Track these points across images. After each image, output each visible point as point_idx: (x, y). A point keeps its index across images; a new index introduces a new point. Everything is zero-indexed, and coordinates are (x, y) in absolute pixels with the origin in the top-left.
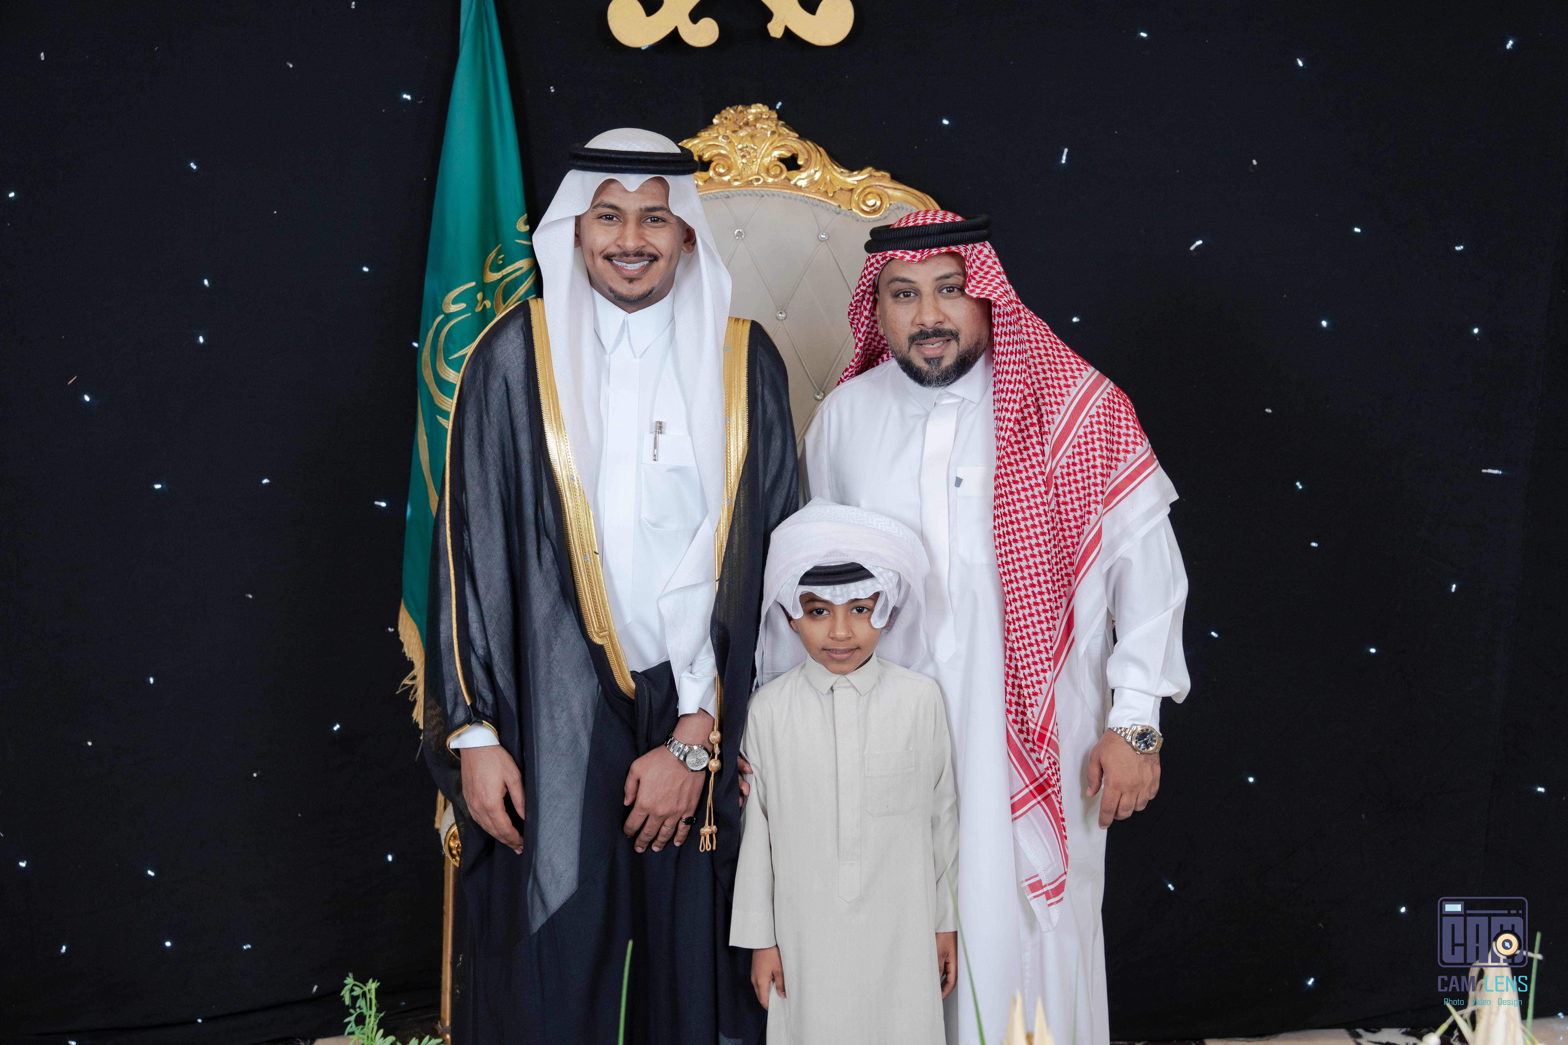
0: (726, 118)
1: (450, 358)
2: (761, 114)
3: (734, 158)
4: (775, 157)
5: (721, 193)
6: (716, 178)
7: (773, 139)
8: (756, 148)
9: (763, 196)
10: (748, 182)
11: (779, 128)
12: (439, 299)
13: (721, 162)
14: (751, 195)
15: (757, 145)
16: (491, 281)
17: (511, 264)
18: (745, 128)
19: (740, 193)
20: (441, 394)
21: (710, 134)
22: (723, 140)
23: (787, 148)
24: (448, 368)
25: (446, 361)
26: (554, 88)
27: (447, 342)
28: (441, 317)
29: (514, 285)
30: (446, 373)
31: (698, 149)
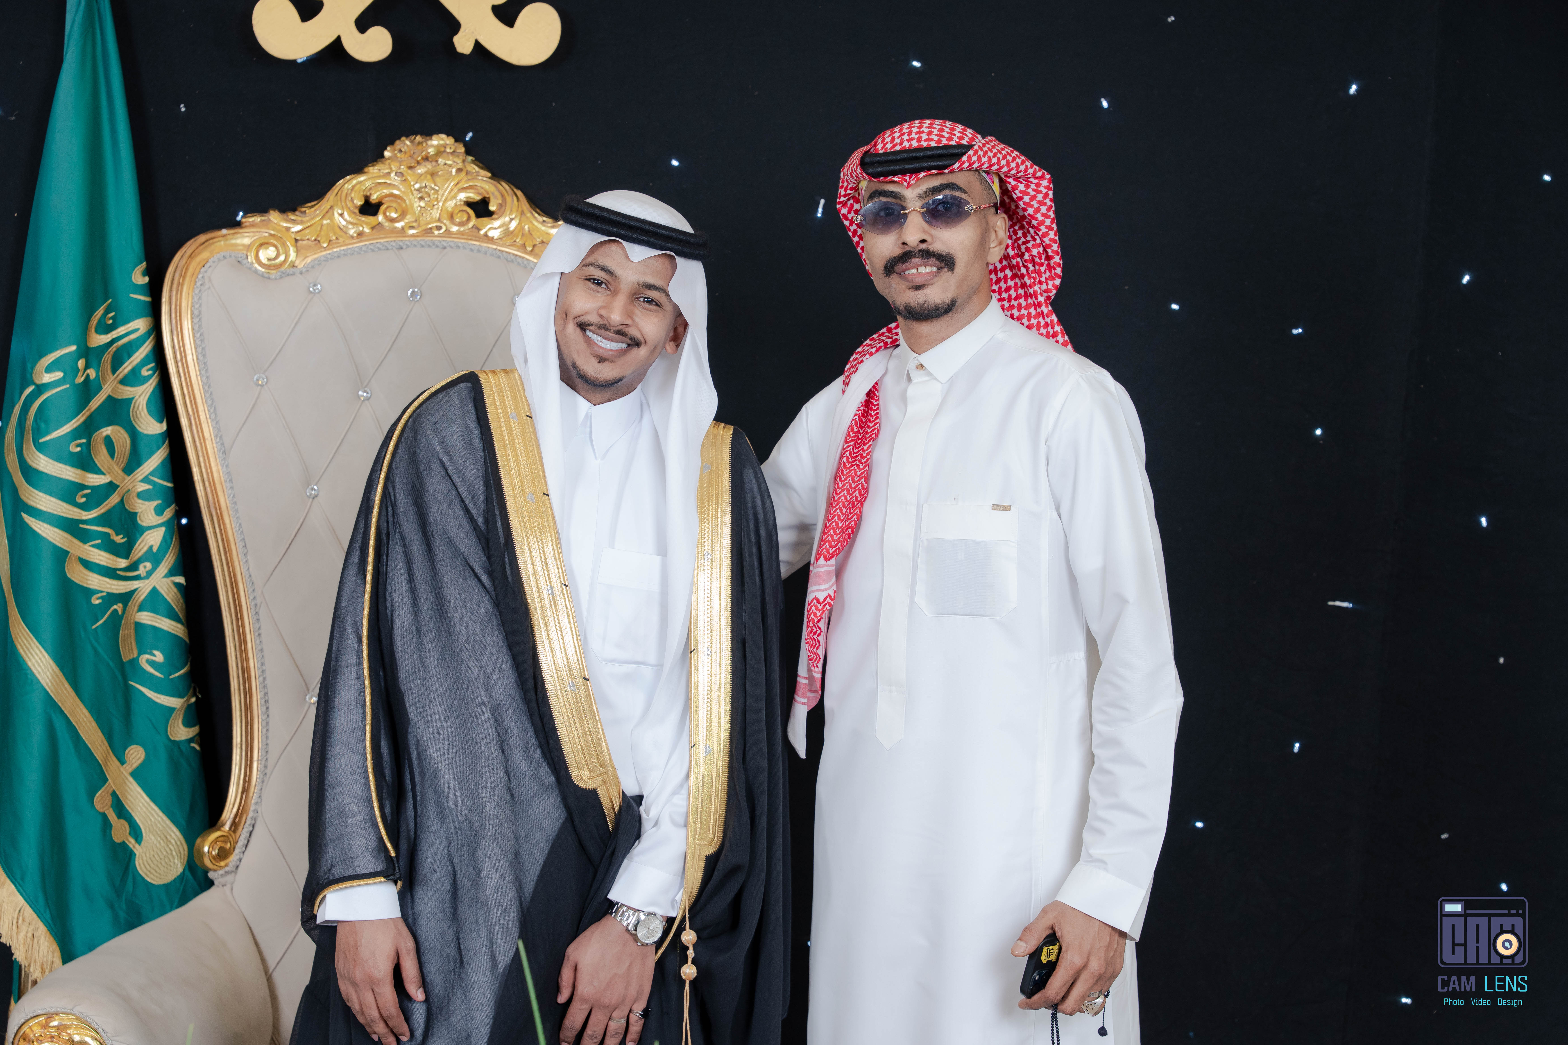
0: (400, 151)
1: (41, 441)
2: (445, 146)
3: (410, 200)
4: (461, 200)
5: (392, 243)
6: (386, 224)
7: (459, 178)
8: (437, 188)
9: (445, 248)
10: (426, 230)
11: (466, 164)
12: (29, 366)
13: (394, 205)
14: (429, 246)
15: (439, 185)
16: (96, 345)
17: (123, 324)
18: (424, 163)
19: (416, 243)
20: (29, 486)
21: (380, 170)
22: (396, 178)
23: (476, 189)
24: (38, 453)
25: (37, 444)
26: (185, 106)
27: (38, 421)
28: (31, 389)
29: (127, 350)
30: (36, 459)
31: (364, 188)
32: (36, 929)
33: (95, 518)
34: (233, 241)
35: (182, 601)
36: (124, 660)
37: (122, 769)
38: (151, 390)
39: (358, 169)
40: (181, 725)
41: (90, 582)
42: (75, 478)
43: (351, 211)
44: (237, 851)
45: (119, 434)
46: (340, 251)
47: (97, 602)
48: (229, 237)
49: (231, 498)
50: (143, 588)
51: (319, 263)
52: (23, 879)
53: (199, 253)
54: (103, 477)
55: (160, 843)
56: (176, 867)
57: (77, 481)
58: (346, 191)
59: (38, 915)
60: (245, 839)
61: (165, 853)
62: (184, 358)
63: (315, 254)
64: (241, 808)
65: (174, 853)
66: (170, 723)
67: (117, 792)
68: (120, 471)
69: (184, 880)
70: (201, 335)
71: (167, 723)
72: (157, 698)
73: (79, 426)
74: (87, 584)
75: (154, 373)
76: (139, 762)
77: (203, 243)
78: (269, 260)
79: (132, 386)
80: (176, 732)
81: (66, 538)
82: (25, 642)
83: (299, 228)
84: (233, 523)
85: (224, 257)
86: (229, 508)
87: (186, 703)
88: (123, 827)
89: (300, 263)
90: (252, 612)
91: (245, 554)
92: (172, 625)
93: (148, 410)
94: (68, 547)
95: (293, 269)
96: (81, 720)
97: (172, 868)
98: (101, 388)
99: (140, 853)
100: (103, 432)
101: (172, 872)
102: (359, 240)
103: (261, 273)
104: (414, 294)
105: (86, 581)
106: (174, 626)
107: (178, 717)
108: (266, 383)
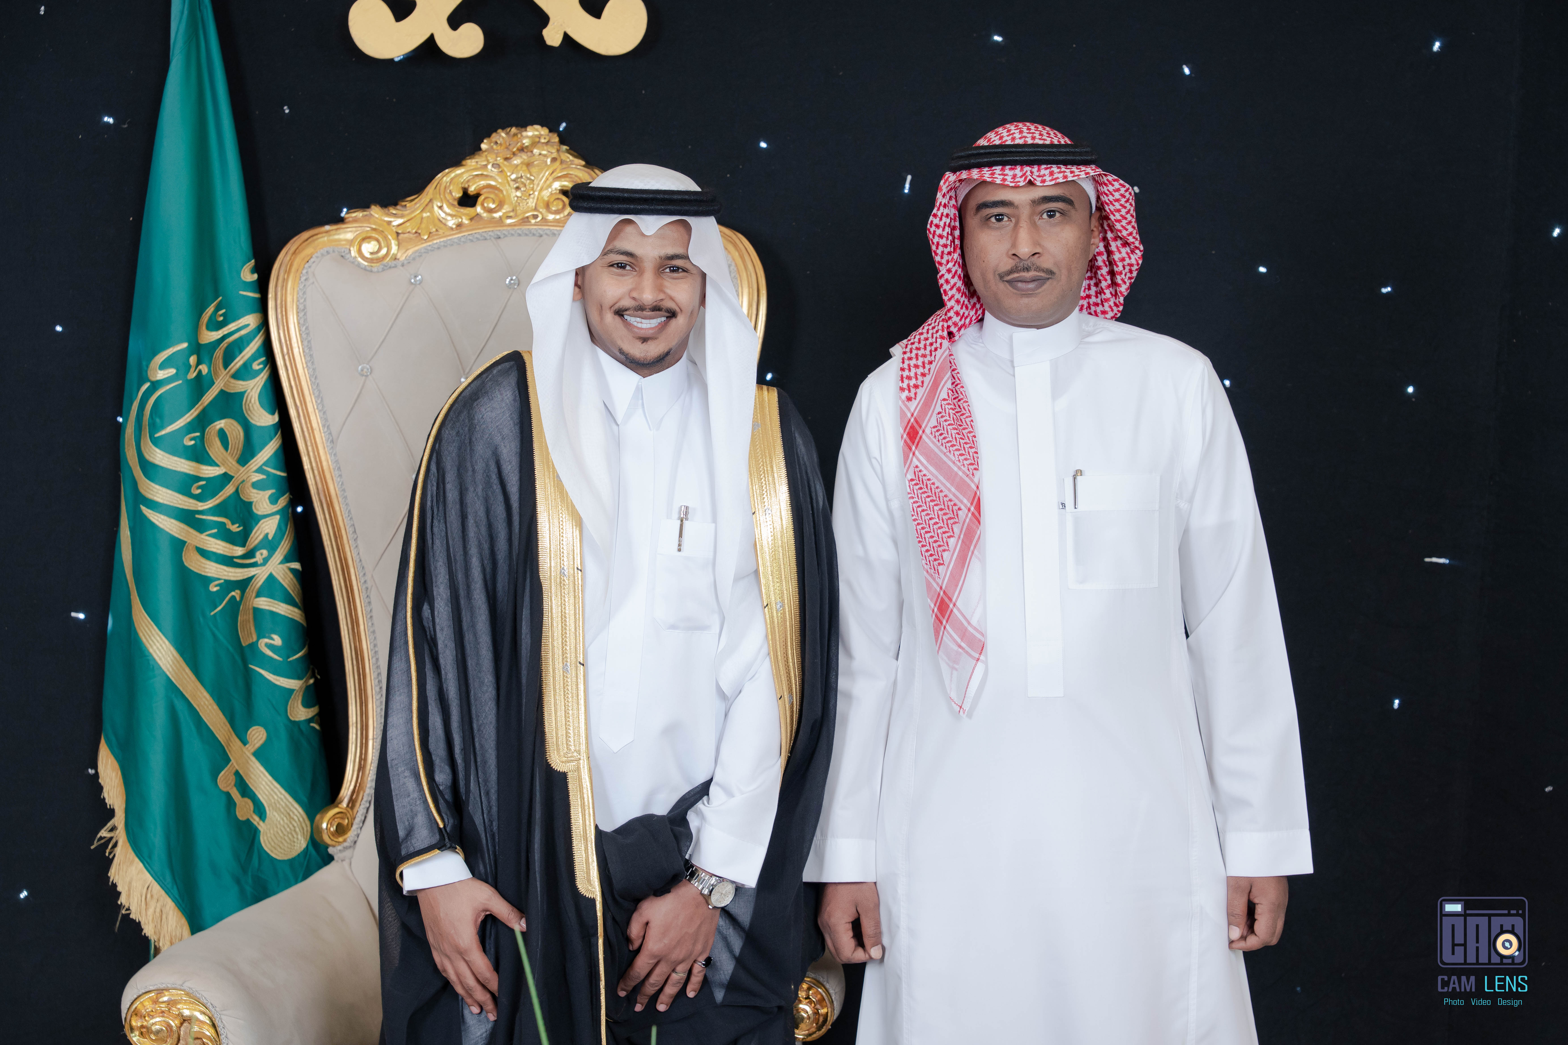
0: (496, 143)
1: (157, 435)
2: (539, 137)
3: (507, 191)
4: (556, 189)
5: (490, 233)
6: (485, 215)
7: (555, 167)
8: (533, 178)
9: (541, 236)
10: (523, 219)
11: (561, 153)
12: (144, 363)
13: (492, 196)
14: (526, 235)
15: (534, 174)
16: (207, 342)
17: (234, 320)
18: (519, 154)
19: (513, 232)
20: (146, 480)
21: (477, 162)
22: (493, 169)
23: (571, 178)
24: (154, 447)
25: (153, 439)
26: (289, 108)
27: (154, 417)
28: (146, 386)
29: (239, 346)
30: (152, 453)
31: (462, 181)
32: (164, 906)
33: (210, 509)
34: (337, 237)
35: (298, 586)
36: (244, 645)
37: (244, 749)
38: (262, 383)
39: (457, 163)
40: (300, 707)
41: (207, 570)
42: (190, 470)
43: (450, 203)
44: (355, 827)
46: (440, 242)
47: (215, 589)
48: (332, 233)
49: (340, 485)
50: (260, 574)
51: (420, 254)
52: (150, 857)
53: (303, 249)
54: (217, 468)
55: (283, 820)
56: (301, 844)
57: (192, 473)
58: (445, 184)
59: (166, 892)
60: (362, 815)
61: (288, 829)
62: (290, 352)
63: (415, 246)
64: (358, 785)
65: (297, 830)
66: (289, 703)
67: (241, 772)
68: (234, 463)
69: (308, 856)
70: (307, 328)
71: (287, 704)
72: (277, 680)
73: (193, 420)
74: (205, 572)
75: (265, 367)
76: (261, 742)
77: (307, 240)
78: (372, 253)
79: (243, 380)
80: (295, 713)
81: (184, 529)
82: (147, 629)
83: (400, 221)
84: (342, 509)
85: (328, 253)
86: (338, 495)
87: (305, 685)
88: (247, 806)
89: (401, 256)
90: (363, 595)
91: (355, 540)
92: (289, 610)
93: (260, 403)
94: (185, 537)
95: (395, 262)
96: (202, 703)
97: (296, 844)
98: (214, 383)
99: (264, 830)
100: (217, 425)
101: (295, 848)
102: (458, 231)
103: (364, 266)
104: (512, 282)
105: (203, 569)
106: (291, 611)
107: (297, 698)
108: (370, 373)
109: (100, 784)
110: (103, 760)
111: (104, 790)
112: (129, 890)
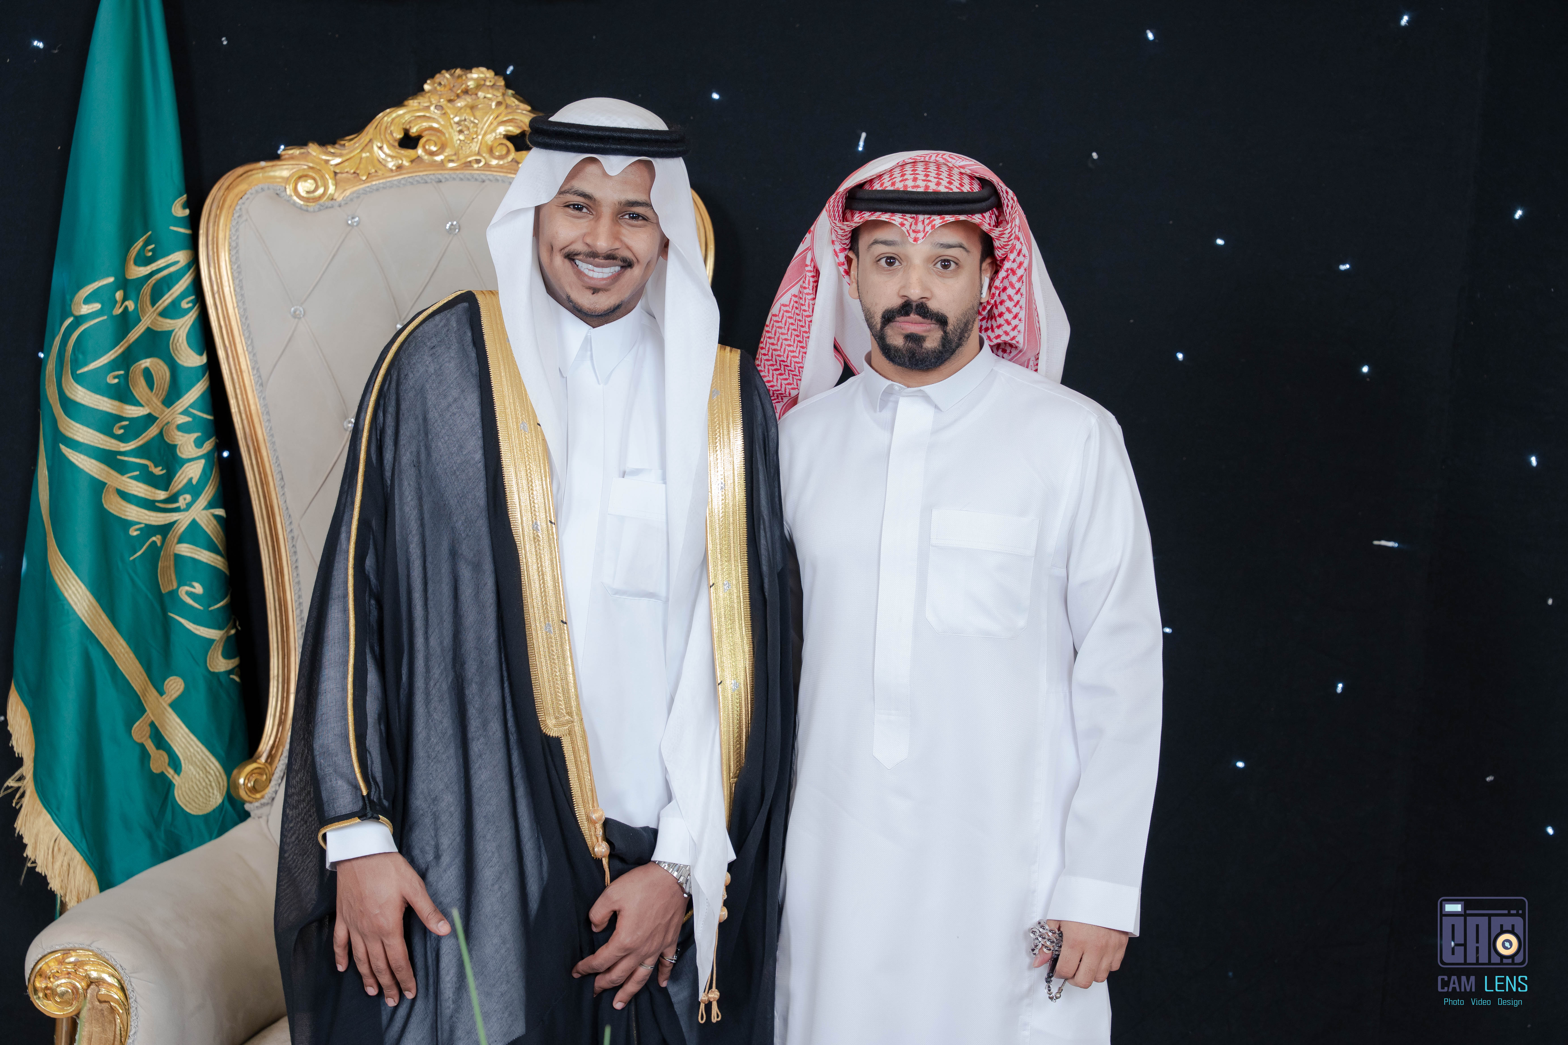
0: (440, 84)
1: (79, 372)
2: (485, 79)
3: (450, 134)
4: (500, 134)
5: (432, 177)
6: (426, 157)
7: (499, 111)
8: (476, 121)
9: (483, 181)
10: (466, 163)
11: (506, 98)
12: (68, 297)
13: (434, 138)
14: (468, 179)
15: (478, 118)
16: (135, 277)
17: (163, 256)
18: (463, 97)
19: (455, 176)
20: (67, 418)
21: (419, 103)
22: (436, 111)
23: (516, 123)
24: (75, 384)
25: (75, 375)
26: (227, 39)
27: (77, 352)
28: (70, 320)
29: (167, 283)
30: (74, 391)
31: (404, 121)
32: (72, 859)
33: (132, 450)
34: (272, 174)
35: (222, 533)
36: (163, 592)
37: (161, 700)
38: (191, 322)
39: (398, 102)
40: (220, 658)
41: (128, 514)
42: (113, 409)
43: (390, 144)
44: (273, 783)
45: (158, 367)
46: (380, 184)
47: (135, 533)
48: (268, 169)
49: (268, 431)
50: (183, 520)
51: (358, 196)
52: (58, 809)
53: (238, 185)
54: (141, 408)
55: (199, 774)
56: (217, 799)
57: (114, 412)
58: (385, 124)
59: (74, 845)
61: (204, 784)
62: (221, 290)
63: (353, 187)
64: (278, 740)
65: (213, 784)
66: (209, 654)
67: (156, 723)
68: (159, 404)
69: (223, 812)
70: (238, 267)
71: (207, 654)
72: (196, 629)
73: (117, 357)
74: (125, 515)
75: (194, 306)
76: (178, 693)
77: (241, 175)
78: (308, 192)
79: (171, 318)
80: (215, 663)
81: (104, 470)
82: (62, 573)
83: (338, 160)
84: (270, 455)
85: (263, 189)
86: (266, 441)
87: (225, 635)
88: (162, 759)
89: (339, 196)
90: (289, 545)
91: (283, 487)
92: (211, 557)
93: (188, 343)
94: (106, 479)
95: (332, 202)
96: (118, 651)
97: (211, 799)
98: (141, 320)
99: (179, 783)
100: (142, 364)
101: (211, 803)
102: (399, 173)
103: (299, 206)
104: (453, 227)
105: (123, 513)
106: (214, 558)
107: (217, 648)
108: (304, 316)
109: (9, 731)
110: (12, 706)
111: (13, 738)
112: (36, 843)
